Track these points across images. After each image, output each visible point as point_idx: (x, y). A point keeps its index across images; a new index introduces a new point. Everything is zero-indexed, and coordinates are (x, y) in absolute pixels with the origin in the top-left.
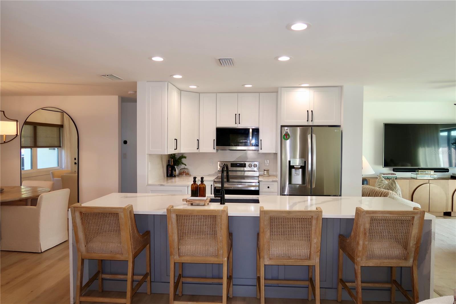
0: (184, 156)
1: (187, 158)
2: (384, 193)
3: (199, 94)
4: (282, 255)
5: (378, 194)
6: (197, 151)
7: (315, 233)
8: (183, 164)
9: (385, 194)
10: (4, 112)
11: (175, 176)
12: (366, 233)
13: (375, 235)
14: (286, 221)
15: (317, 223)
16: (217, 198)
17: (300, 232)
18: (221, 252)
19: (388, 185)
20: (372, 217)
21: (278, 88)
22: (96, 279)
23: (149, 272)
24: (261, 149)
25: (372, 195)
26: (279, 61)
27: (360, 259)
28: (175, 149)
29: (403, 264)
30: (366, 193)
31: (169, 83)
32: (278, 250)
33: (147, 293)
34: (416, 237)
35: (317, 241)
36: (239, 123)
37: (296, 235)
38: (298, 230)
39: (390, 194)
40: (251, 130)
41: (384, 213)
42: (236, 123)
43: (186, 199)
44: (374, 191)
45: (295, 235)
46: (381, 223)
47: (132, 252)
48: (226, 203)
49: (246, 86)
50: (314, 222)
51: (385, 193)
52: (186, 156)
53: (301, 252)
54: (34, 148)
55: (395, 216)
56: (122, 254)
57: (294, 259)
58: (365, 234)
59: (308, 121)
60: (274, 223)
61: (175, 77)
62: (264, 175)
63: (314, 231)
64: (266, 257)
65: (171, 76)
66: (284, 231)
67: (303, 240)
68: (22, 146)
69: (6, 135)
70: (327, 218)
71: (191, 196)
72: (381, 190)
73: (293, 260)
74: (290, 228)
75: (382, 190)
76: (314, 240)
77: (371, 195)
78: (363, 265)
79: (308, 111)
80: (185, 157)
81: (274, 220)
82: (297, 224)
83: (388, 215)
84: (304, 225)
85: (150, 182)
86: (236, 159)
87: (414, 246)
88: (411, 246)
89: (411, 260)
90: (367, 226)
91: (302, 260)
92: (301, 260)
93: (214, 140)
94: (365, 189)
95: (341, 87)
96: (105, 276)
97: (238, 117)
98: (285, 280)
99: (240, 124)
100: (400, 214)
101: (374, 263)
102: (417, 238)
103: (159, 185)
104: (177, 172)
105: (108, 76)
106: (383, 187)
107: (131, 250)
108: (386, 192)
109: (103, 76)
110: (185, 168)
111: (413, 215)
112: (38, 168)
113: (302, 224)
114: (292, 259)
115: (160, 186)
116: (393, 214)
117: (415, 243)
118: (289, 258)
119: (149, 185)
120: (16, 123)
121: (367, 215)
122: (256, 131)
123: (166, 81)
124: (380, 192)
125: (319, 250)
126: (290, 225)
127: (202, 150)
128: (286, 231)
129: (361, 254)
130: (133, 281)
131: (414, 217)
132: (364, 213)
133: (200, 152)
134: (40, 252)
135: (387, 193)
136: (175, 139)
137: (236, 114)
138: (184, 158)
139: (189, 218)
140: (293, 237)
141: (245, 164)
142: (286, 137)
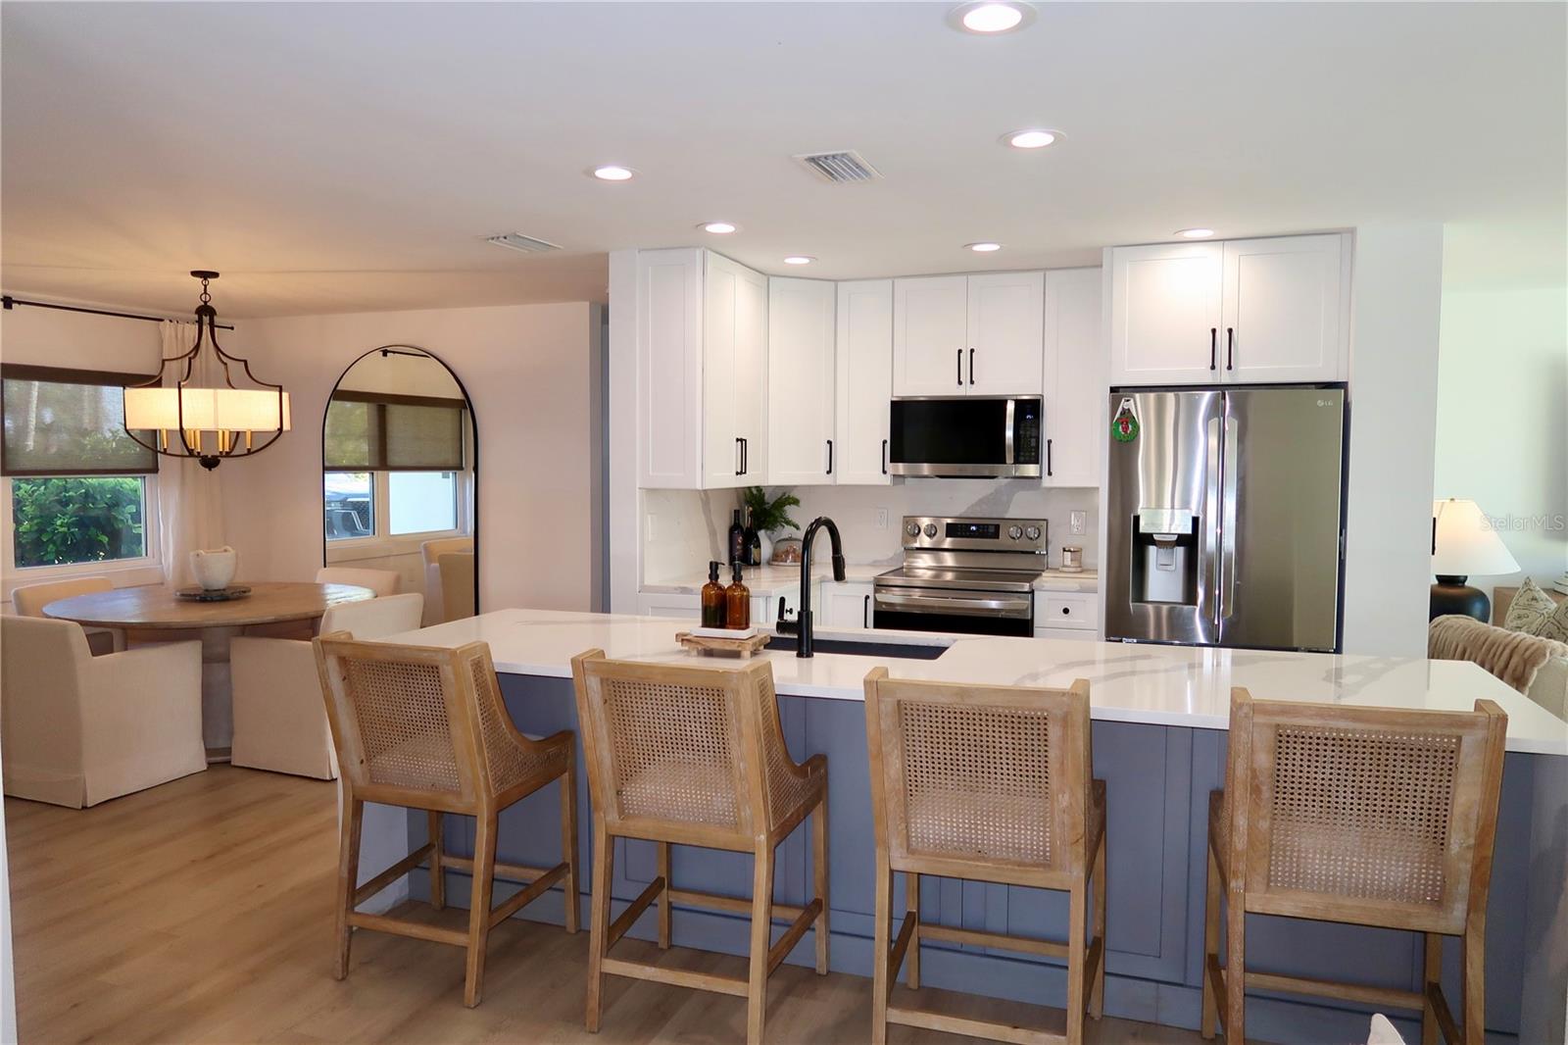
0: (793, 498)
1: (801, 504)
2: (1522, 647)
3: (833, 283)
4: (952, 840)
5: (1498, 653)
6: (827, 480)
7: (1063, 772)
8: (789, 523)
9: (1528, 653)
10: (245, 362)
11: (757, 564)
12: (1257, 786)
13: (1303, 798)
14: (959, 721)
15: (1064, 738)
16: (787, 636)
17: (1011, 767)
18: (746, 813)
19: (1551, 620)
20: (1278, 726)
21: (1101, 249)
22: (416, 867)
23: (569, 860)
24: (1050, 474)
25: (1473, 656)
26: (1015, 147)
27: (1241, 883)
28: (737, 473)
29: (1424, 921)
30: (1454, 646)
31: (709, 252)
32: (939, 825)
33: (565, 927)
34: (1474, 817)
35: (1071, 804)
36: (972, 382)
37: (999, 776)
38: (1004, 756)
39: (1551, 654)
40: (1011, 407)
41: (1330, 716)
42: (960, 383)
43: (686, 635)
44: (1483, 639)
45: (993, 776)
46: (1322, 753)
47: (488, 790)
48: (815, 654)
49: (977, 248)
50: (1054, 733)
51: (1527, 650)
52: (798, 497)
53: (1019, 838)
54: (379, 472)
55: (1376, 727)
56: (459, 794)
57: (995, 860)
58: (1256, 790)
59: (1213, 367)
60: (916, 728)
61: (712, 228)
62: (1064, 566)
63: (1058, 766)
64: (894, 842)
65: (697, 226)
66: (954, 757)
67: (1024, 793)
68: (326, 464)
69: (252, 432)
70: (1167, 726)
71: (700, 624)
72: (1515, 638)
73: (990, 865)
74: (973, 748)
75: (1518, 639)
76: (1060, 796)
77: (1471, 654)
78: (1257, 909)
79: (1214, 331)
80: (796, 502)
81: (915, 717)
82: (997, 735)
83: (1342, 724)
84: (1023, 742)
85: (652, 578)
86: (968, 508)
87: (1470, 855)
88: (1453, 852)
89: (1459, 910)
90: (1264, 760)
91: (1022, 868)
92: (1019, 866)
93: (885, 442)
94: (1452, 630)
95: (1352, 231)
96: (448, 862)
97: (966, 361)
98: (1008, 934)
99: (974, 386)
100: (1397, 724)
101: (1302, 905)
102: (1481, 824)
103: (676, 589)
104: (766, 549)
105: (505, 238)
106: (1534, 627)
107: (482, 785)
108: (1533, 644)
109: (493, 239)
110: (794, 536)
111: (1455, 731)
112: (392, 533)
113: (1016, 736)
114: (986, 860)
115: (681, 592)
116: (1368, 721)
117: (1472, 841)
118: (980, 855)
119: (644, 589)
120: (278, 393)
121: (1259, 719)
122: (1030, 410)
123: (698, 247)
124: (1507, 645)
125: (1079, 836)
126: (972, 738)
127: (844, 475)
128: (961, 758)
129: (1242, 867)
130: (492, 880)
131: (1459, 739)
132: (1245, 709)
133: (840, 482)
134: (328, 778)
135: (1537, 649)
136: (738, 440)
137: (960, 351)
138: (794, 503)
139: (643, 692)
140: (986, 780)
141: (997, 527)
142: (1123, 428)
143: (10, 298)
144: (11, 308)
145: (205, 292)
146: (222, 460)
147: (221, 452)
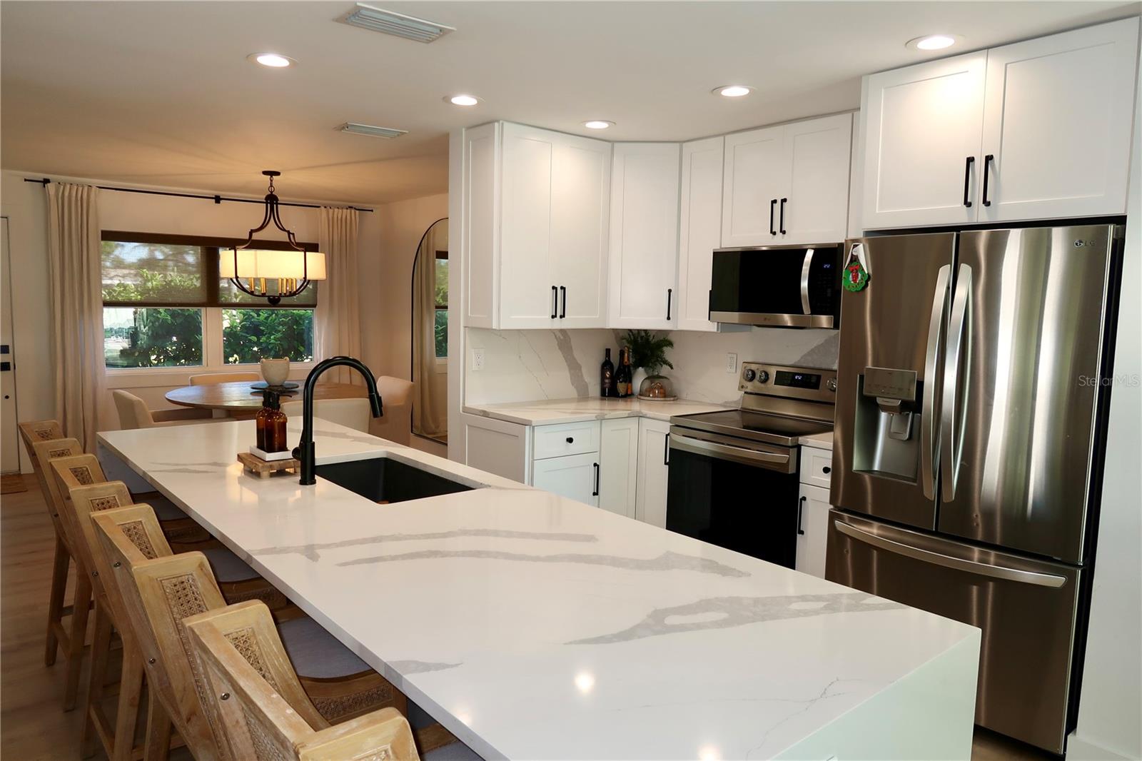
0: (668, 341)
1: (674, 346)
6: (669, 326)
11: (624, 397)
28: (554, 317)
36: (783, 232)
40: (809, 257)
42: (773, 232)
52: (672, 340)
59: (969, 204)
79: (971, 161)
86: (803, 358)
93: (710, 291)
97: (777, 211)
99: (785, 236)
104: (638, 384)
110: (661, 375)
119: (465, 409)
127: (682, 322)
133: (680, 327)
136: (554, 287)
137: (773, 201)
138: (669, 346)
141: (819, 377)
142: (853, 278)
143: (219, 197)
144: (219, 203)
145: (271, 186)
146: (281, 298)
147: (280, 294)
